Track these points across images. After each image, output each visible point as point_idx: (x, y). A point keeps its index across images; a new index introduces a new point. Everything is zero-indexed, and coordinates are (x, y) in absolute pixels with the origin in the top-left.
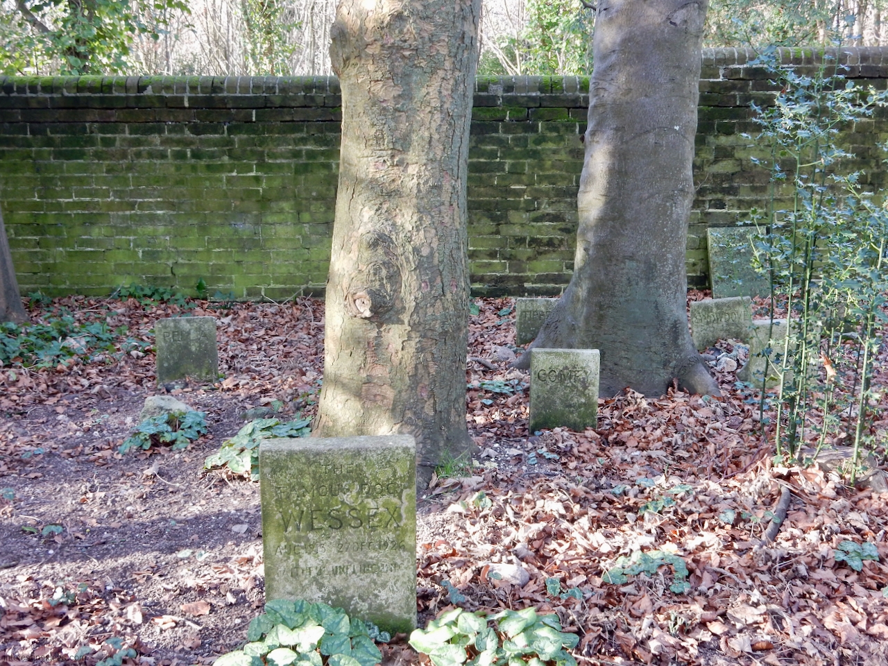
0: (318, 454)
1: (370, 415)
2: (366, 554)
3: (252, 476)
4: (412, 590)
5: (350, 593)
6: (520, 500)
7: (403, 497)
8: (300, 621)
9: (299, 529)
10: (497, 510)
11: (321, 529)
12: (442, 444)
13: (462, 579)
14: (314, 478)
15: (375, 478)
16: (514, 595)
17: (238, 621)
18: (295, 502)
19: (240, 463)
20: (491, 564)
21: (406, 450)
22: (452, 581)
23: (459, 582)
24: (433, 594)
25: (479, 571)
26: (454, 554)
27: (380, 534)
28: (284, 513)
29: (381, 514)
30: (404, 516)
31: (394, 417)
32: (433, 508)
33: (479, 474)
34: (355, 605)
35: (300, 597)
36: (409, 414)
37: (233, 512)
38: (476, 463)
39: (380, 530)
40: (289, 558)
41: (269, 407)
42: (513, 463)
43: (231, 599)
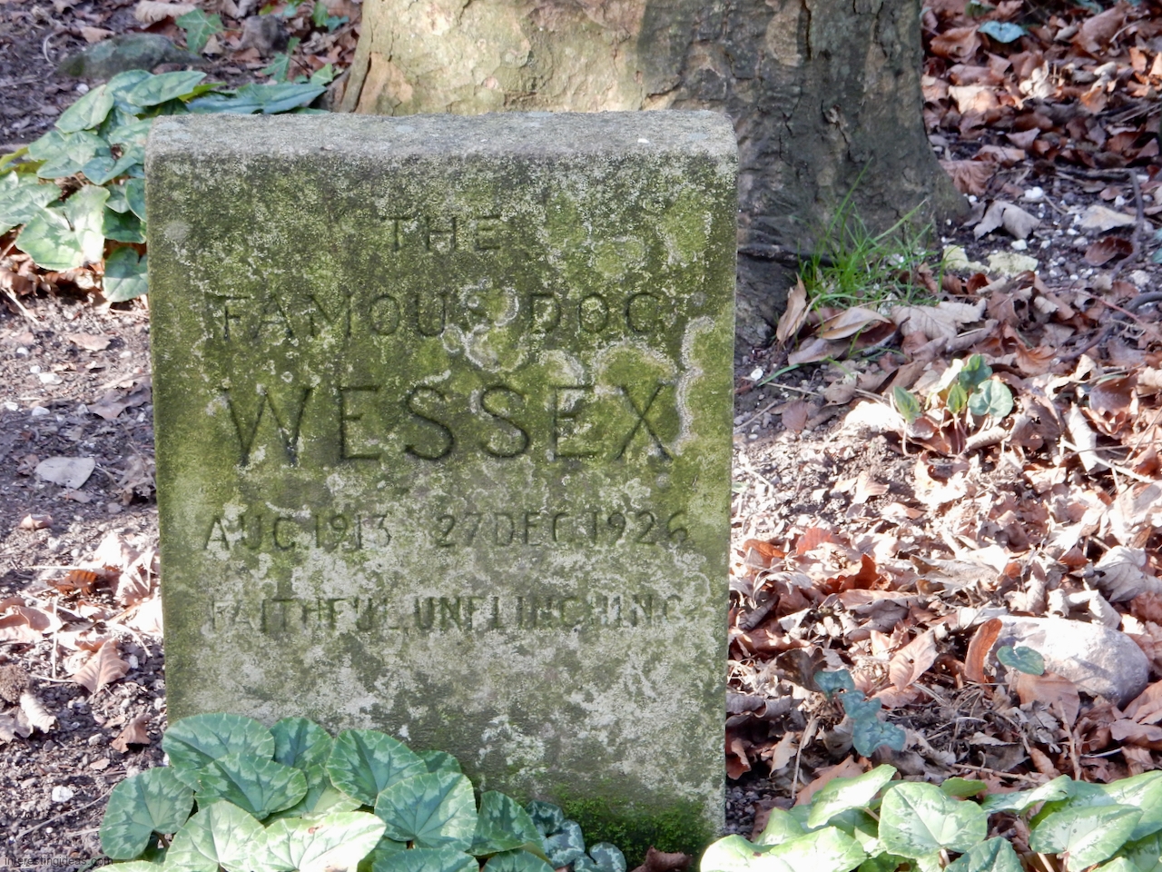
0: (366, 173)
1: (557, 63)
2: (541, 558)
3: (108, 283)
4: (710, 698)
5: (480, 697)
6: (1121, 390)
7: (687, 347)
8: (294, 792)
9: (291, 457)
10: (1033, 425)
11: (374, 457)
12: (827, 177)
13: (896, 667)
14: (350, 265)
15: (582, 272)
16: (1089, 731)
17: (63, 794)
18: (276, 354)
19: (66, 235)
20: (1006, 619)
21: (700, 166)
22: (858, 676)
23: (885, 682)
24: (787, 721)
25: (959, 641)
26: (865, 580)
27: (595, 482)
28: (237, 397)
29: (600, 407)
30: (687, 417)
31: (650, 68)
32: (789, 416)
33: (965, 295)
34: (496, 742)
35: (293, 709)
36: (706, 60)
37: (38, 410)
38: (956, 256)
39: (595, 468)
40: (254, 563)
41: (169, 36)
42: (1096, 256)
43: (34, 715)
